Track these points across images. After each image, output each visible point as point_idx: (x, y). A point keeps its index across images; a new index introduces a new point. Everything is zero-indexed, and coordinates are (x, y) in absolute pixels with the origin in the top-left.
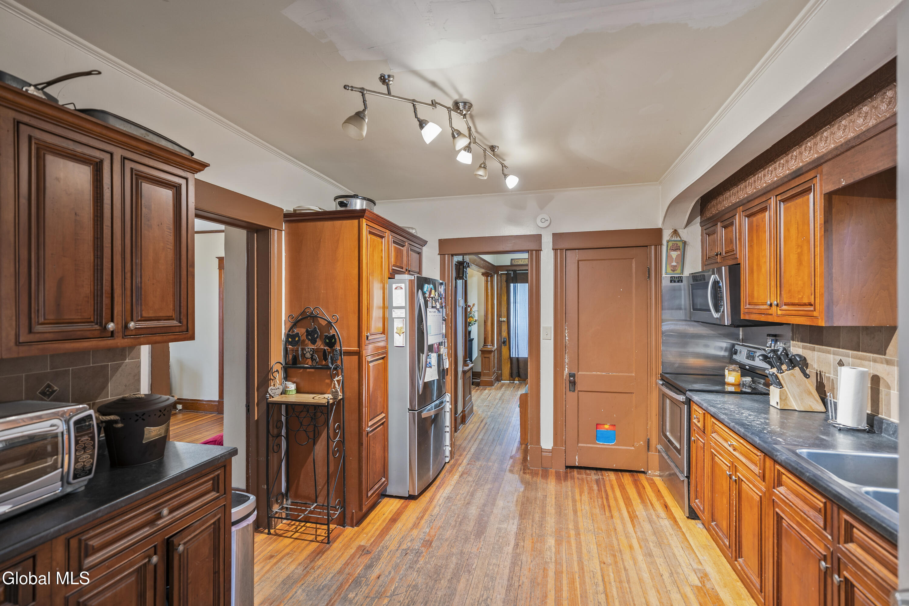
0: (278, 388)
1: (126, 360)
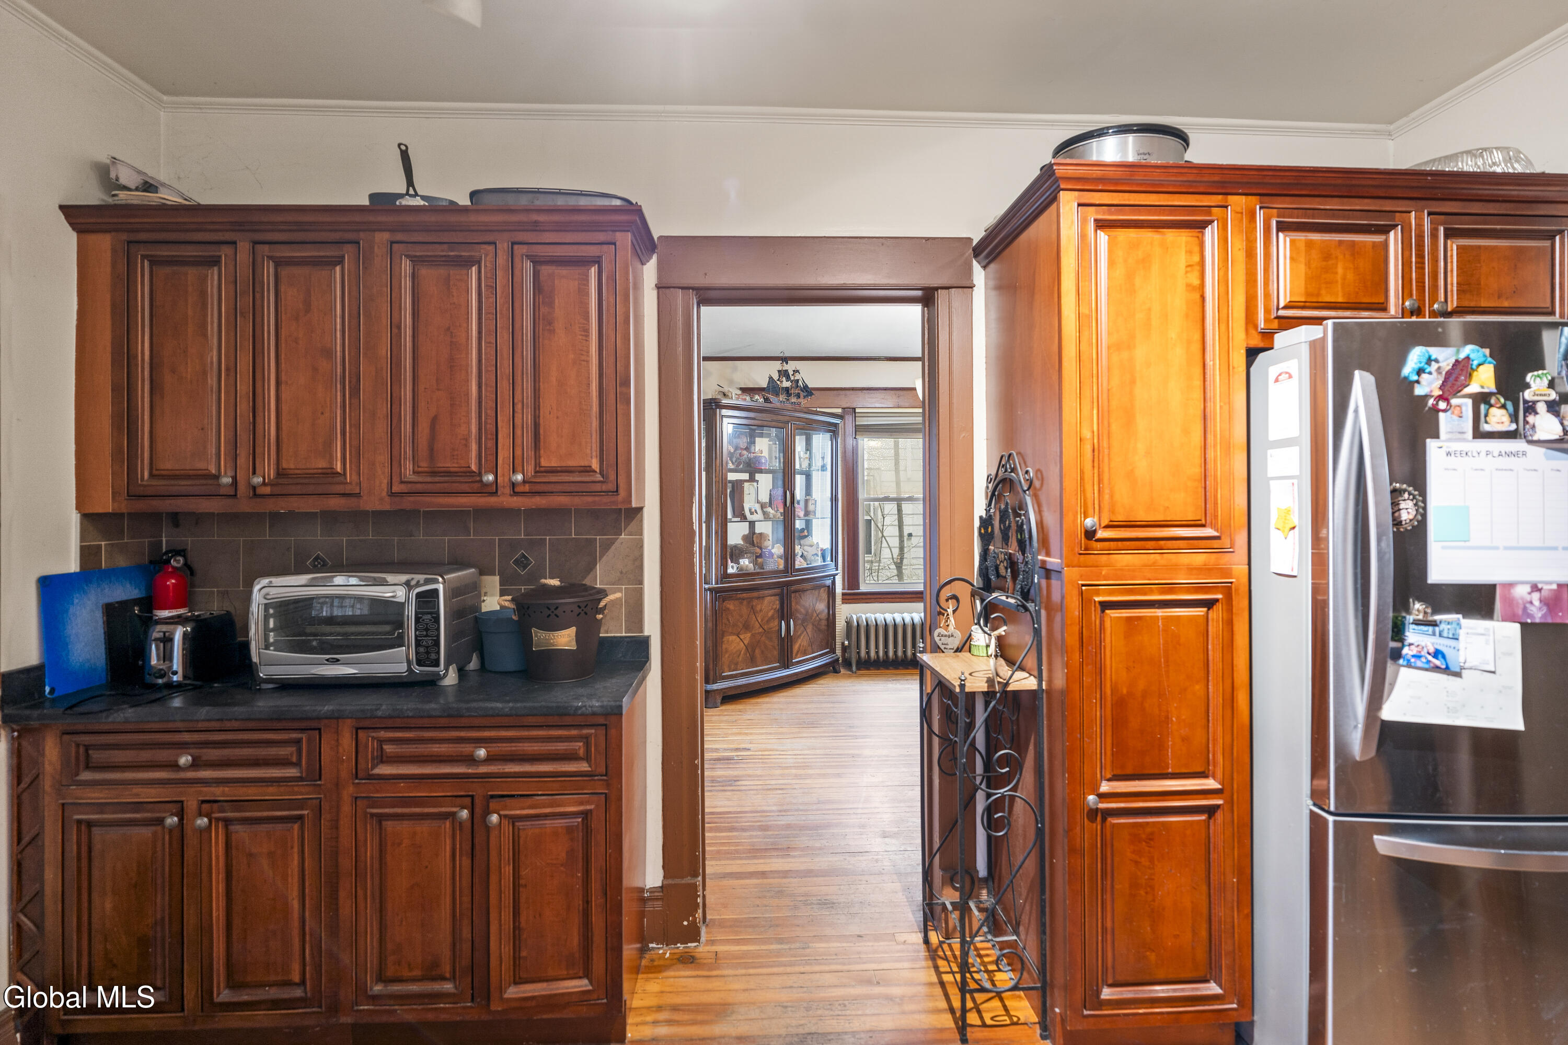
0: (952, 636)
1: (621, 535)
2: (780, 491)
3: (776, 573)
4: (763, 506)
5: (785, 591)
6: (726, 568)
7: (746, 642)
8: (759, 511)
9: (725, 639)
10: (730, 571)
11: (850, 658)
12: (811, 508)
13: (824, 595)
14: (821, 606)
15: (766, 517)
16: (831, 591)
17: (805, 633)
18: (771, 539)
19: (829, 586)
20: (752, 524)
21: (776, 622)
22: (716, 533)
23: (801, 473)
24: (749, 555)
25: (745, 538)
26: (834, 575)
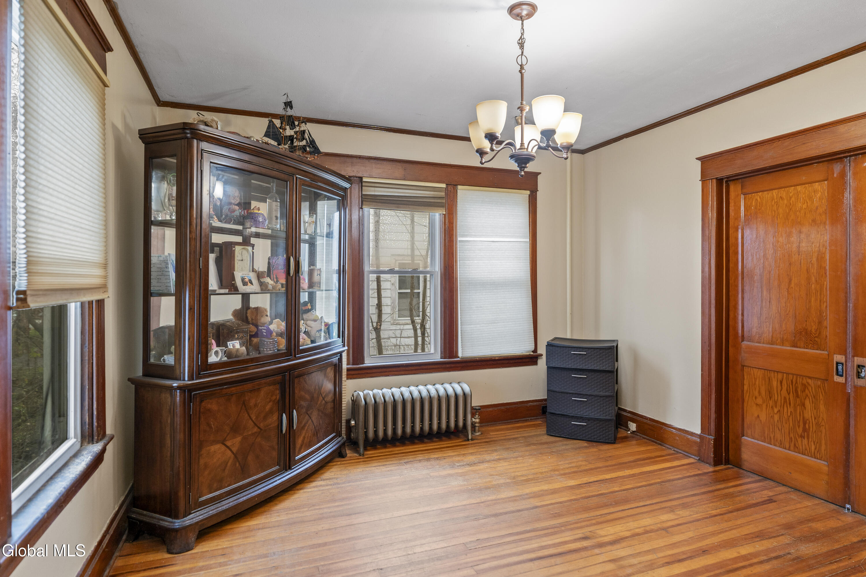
2: (281, 260)
3: (277, 356)
4: (259, 276)
5: (287, 378)
6: (206, 356)
7: (234, 449)
8: (255, 281)
9: (204, 451)
10: (213, 359)
11: (357, 438)
12: (316, 278)
13: (330, 372)
14: (329, 386)
15: (264, 288)
16: (337, 367)
17: (310, 421)
18: (269, 314)
19: (335, 365)
20: (246, 297)
21: (275, 417)
22: (190, 309)
23: (305, 241)
24: (241, 335)
25: (236, 313)
26: (341, 353)
